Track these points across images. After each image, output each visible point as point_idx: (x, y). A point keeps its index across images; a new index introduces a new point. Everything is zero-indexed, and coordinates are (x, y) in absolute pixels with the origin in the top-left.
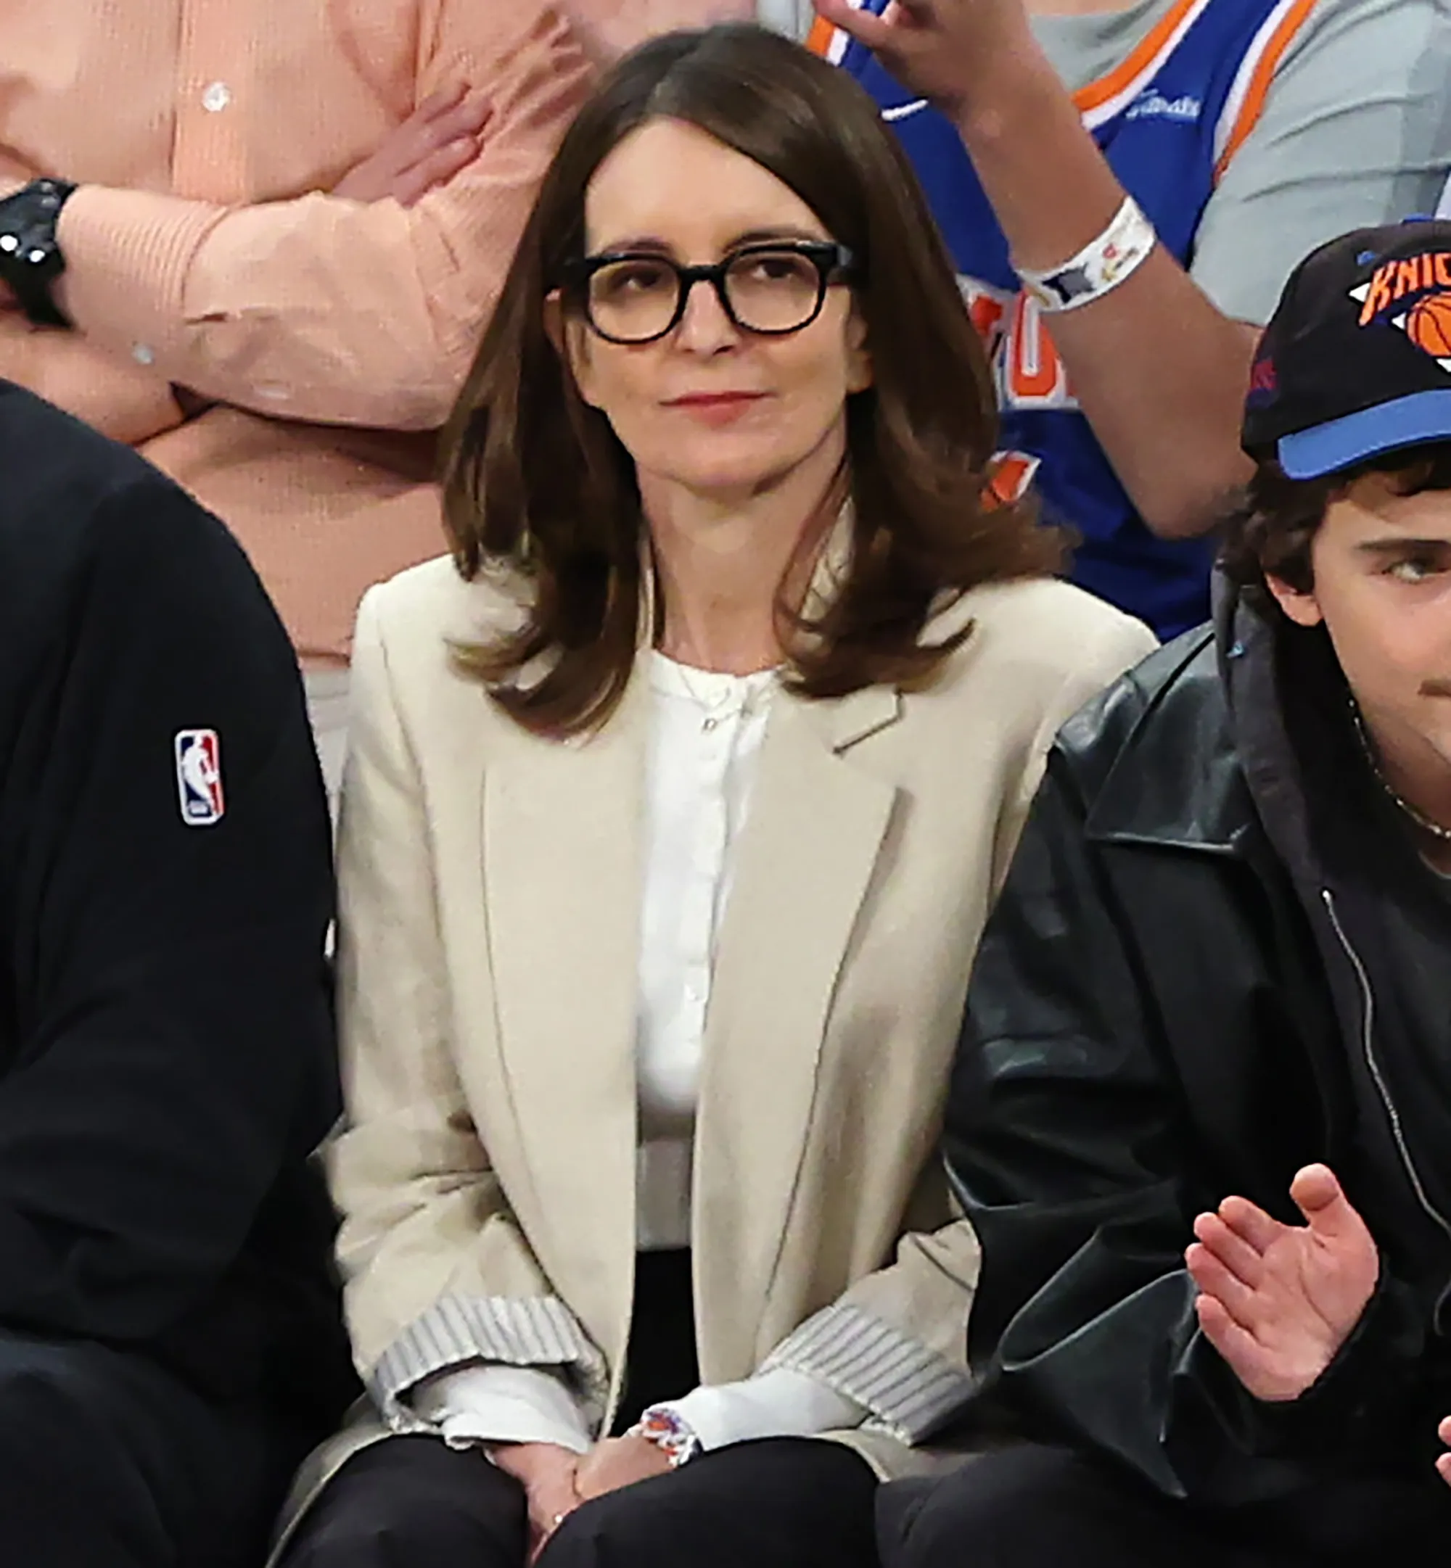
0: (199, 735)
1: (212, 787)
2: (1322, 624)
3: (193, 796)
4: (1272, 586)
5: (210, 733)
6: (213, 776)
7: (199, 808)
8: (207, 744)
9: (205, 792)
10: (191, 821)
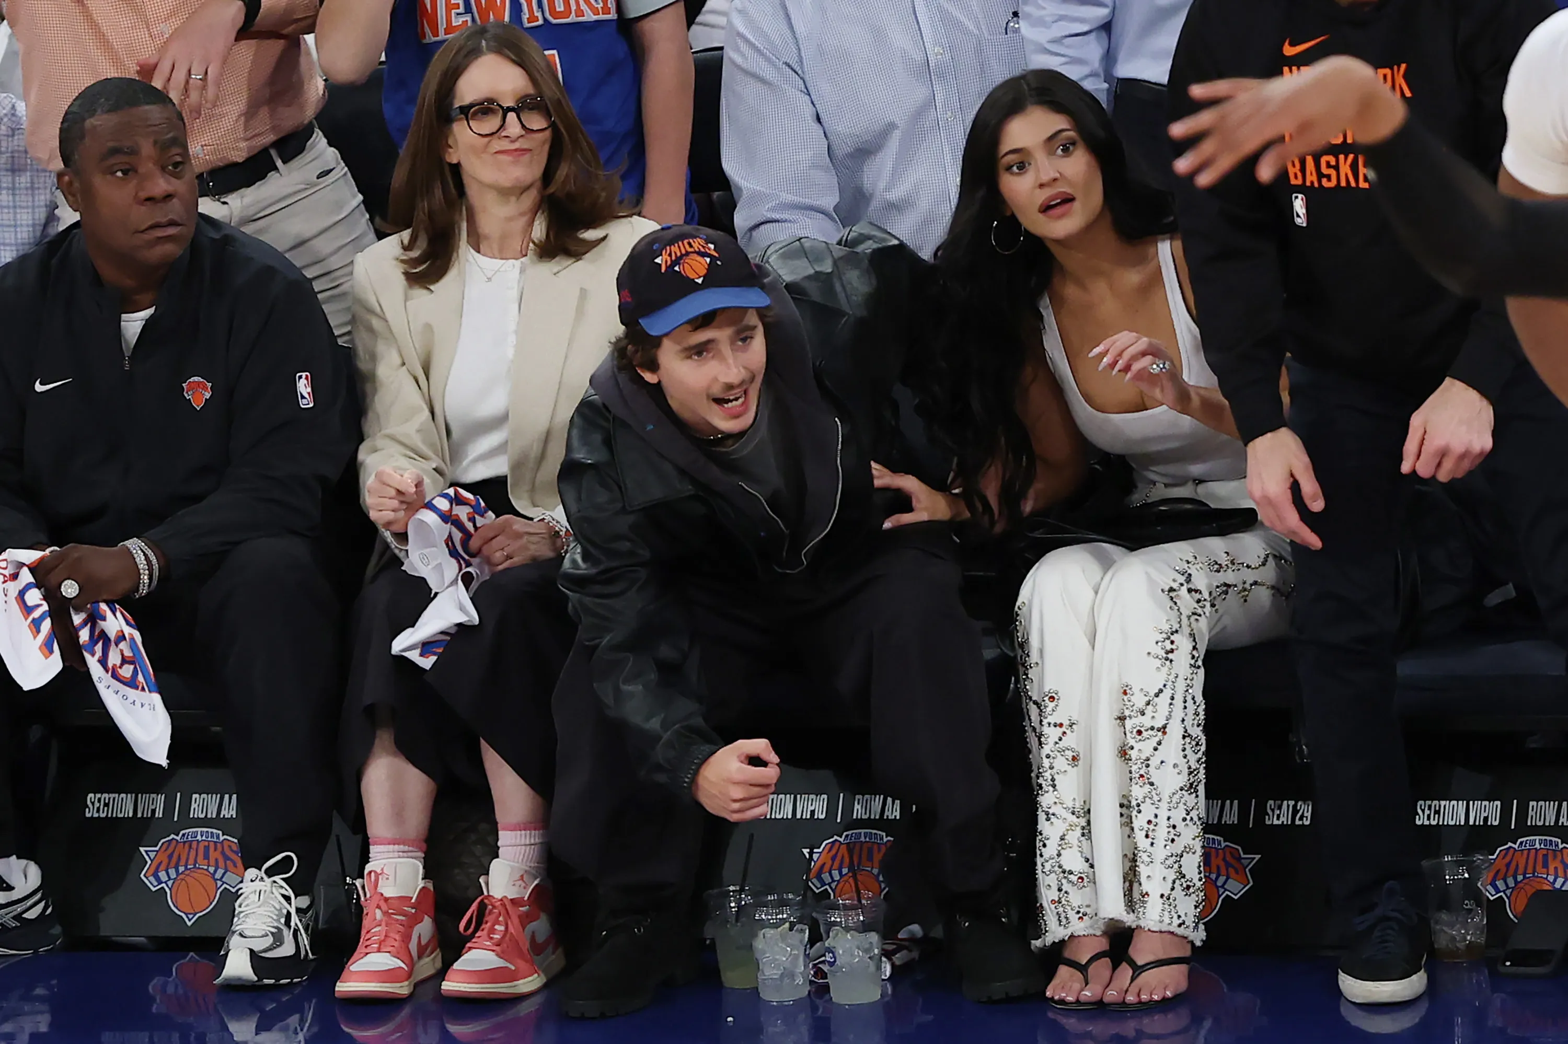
0: (304, 374)
1: (309, 393)
2: (659, 382)
3: (303, 397)
4: (639, 371)
5: (308, 374)
6: (309, 390)
7: (305, 401)
8: (307, 378)
9: (307, 396)
10: (303, 406)
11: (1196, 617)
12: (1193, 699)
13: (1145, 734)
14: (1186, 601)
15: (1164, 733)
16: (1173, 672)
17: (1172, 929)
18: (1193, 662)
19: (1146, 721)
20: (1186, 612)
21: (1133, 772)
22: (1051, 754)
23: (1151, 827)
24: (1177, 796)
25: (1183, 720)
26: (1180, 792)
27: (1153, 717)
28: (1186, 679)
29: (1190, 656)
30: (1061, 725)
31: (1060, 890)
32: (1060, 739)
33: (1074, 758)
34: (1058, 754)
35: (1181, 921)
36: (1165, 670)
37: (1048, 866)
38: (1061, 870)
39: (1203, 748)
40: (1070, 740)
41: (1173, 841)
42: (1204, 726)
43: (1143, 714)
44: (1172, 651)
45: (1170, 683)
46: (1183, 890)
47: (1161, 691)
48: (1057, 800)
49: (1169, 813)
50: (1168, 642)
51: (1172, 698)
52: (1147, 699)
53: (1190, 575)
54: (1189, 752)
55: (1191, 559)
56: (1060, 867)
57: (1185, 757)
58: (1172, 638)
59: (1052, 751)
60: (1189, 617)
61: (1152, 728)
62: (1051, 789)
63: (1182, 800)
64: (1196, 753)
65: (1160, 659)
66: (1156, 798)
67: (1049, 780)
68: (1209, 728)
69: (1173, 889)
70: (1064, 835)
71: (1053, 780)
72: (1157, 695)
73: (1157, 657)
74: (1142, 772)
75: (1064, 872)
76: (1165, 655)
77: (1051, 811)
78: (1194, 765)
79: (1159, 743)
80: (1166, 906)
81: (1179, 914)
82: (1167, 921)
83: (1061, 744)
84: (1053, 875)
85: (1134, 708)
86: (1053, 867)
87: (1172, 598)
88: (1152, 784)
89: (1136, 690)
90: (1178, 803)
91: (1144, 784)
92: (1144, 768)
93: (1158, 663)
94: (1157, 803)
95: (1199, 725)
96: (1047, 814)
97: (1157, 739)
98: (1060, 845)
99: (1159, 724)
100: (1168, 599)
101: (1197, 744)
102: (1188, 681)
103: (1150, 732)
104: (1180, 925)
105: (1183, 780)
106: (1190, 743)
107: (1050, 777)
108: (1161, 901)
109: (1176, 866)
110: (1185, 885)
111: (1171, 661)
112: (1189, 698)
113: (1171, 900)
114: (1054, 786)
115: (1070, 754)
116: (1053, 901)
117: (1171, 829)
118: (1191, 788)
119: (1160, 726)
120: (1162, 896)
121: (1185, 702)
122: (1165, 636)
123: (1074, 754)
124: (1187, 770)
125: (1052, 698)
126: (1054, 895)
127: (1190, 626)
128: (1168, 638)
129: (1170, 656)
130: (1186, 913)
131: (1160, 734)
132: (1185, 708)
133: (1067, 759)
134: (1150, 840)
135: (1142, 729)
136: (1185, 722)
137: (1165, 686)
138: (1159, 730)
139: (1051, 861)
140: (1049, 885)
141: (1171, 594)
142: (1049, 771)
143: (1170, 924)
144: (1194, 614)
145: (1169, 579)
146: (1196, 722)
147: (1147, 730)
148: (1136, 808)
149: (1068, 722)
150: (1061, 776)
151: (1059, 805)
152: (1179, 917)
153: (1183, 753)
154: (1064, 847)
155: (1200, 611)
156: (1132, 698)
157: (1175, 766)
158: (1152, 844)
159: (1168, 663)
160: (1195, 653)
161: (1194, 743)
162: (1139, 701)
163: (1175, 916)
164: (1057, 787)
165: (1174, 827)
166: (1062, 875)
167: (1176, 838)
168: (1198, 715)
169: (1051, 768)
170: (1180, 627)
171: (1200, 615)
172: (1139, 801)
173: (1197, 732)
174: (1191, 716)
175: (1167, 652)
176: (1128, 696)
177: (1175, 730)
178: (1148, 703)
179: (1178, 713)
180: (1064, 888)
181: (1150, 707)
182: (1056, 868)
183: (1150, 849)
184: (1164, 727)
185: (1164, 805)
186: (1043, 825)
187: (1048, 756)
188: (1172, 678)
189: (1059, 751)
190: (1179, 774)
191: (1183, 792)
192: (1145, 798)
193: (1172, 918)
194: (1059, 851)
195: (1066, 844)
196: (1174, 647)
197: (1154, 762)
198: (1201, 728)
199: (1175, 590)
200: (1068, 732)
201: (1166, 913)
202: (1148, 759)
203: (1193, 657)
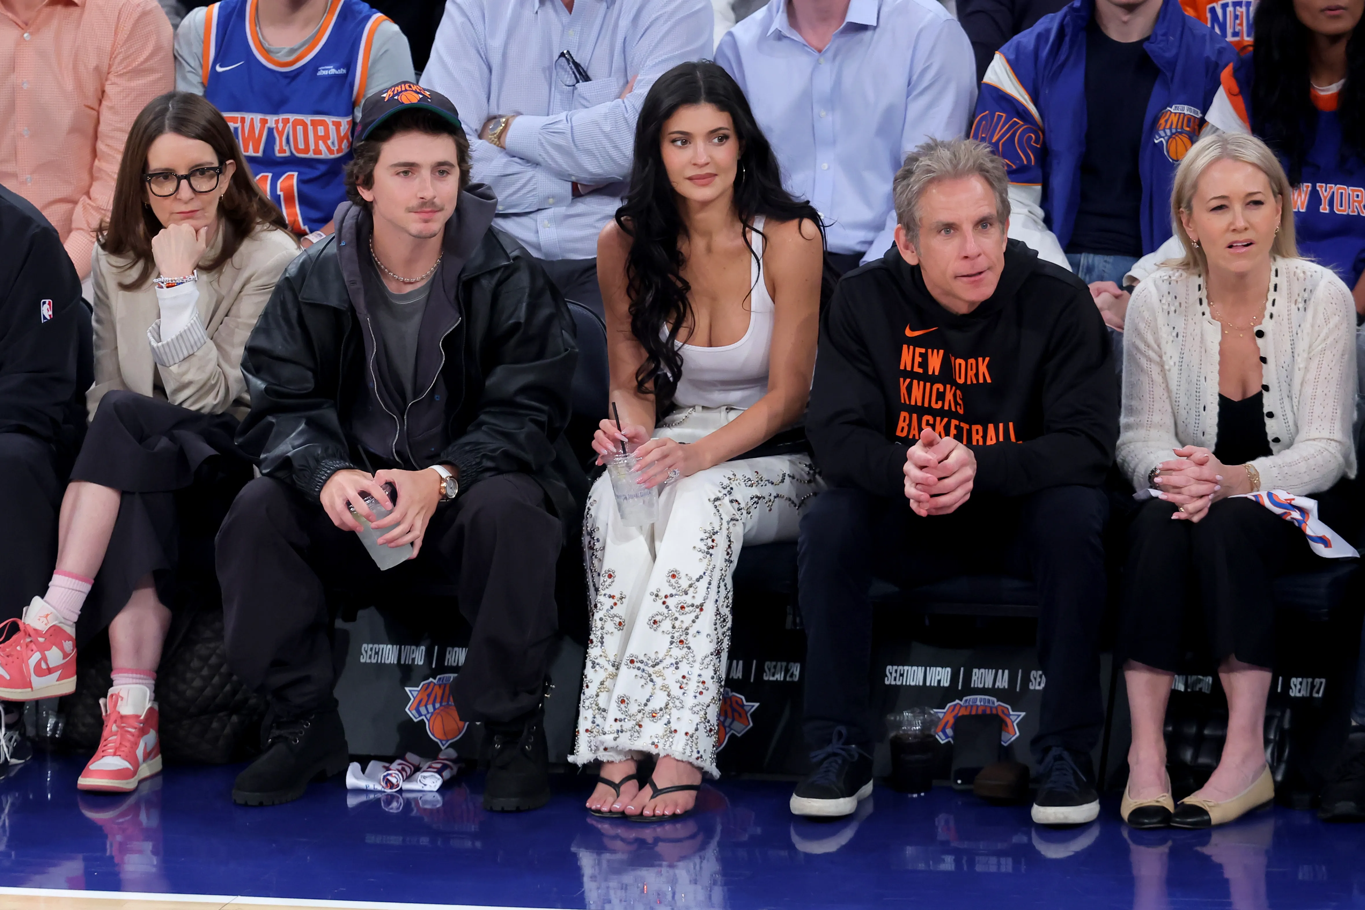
0: (47, 301)
5: (50, 301)
8: (49, 304)
11: (734, 522)
12: (725, 585)
13: (687, 609)
14: (728, 509)
15: (701, 610)
16: (712, 563)
17: (691, 760)
18: (727, 557)
19: (688, 599)
20: (726, 518)
21: (675, 638)
22: (604, 618)
23: (685, 681)
24: (708, 659)
25: (717, 601)
26: (710, 656)
27: (694, 597)
28: (722, 570)
29: (726, 553)
30: (613, 597)
31: (593, 722)
32: (612, 608)
33: (620, 624)
34: (609, 619)
35: (699, 755)
36: (706, 561)
37: (587, 703)
38: (597, 707)
39: (729, 625)
40: (620, 610)
41: (701, 693)
42: (732, 608)
43: (686, 594)
44: (713, 547)
45: (709, 572)
46: (706, 732)
47: (701, 577)
48: (602, 654)
49: (700, 672)
50: (710, 540)
51: (710, 584)
52: (690, 582)
53: (732, 489)
54: (718, 626)
55: (732, 477)
56: (597, 705)
57: (716, 629)
58: (714, 537)
59: (605, 616)
60: (728, 523)
61: (693, 605)
62: (600, 644)
63: (712, 662)
64: (722, 628)
65: (703, 553)
66: (691, 659)
67: (599, 638)
68: (736, 609)
69: (697, 730)
70: (604, 681)
71: (602, 638)
72: (698, 580)
73: (700, 551)
74: (682, 638)
75: (599, 709)
76: (706, 550)
77: (596, 661)
78: (721, 637)
79: (697, 617)
80: (689, 742)
81: (699, 749)
82: (688, 753)
83: (612, 612)
84: (590, 710)
85: (681, 588)
86: (591, 704)
87: (716, 507)
88: (689, 648)
89: (682, 575)
90: (708, 665)
91: (683, 647)
92: (684, 635)
93: (701, 555)
94: (691, 663)
95: (727, 607)
96: (594, 663)
97: (695, 614)
98: (599, 688)
99: (698, 602)
100: (712, 506)
101: (724, 620)
102: (723, 572)
103: (691, 608)
104: (697, 759)
105: (712, 647)
106: (719, 619)
107: (600, 636)
108: (685, 737)
109: (702, 713)
110: (708, 728)
111: (711, 555)
112: (722, 584)
113: (694, 738)
114: (602, 643)
115: (617, 620)
116: (587, 731)
117: (700, 685)
118: (718, 653)
119: (699, 604)
120: (686, 734)
121: (719, 587)
122: (708, 535)
123: (621, 621)
124: (716, 640)
125: (610, 576)
126: (589, 725)
127: (728, 529)
128: (710, 537)
129: (711, 551)
130: (705, 750)
131: (698, 610)
132: (719, 592)
133: (615, 624)
134: (682, 691)
135: (685, 605)
136: (718, 603)
137: (704, 573)
138: (697, 607)
139: (590, 699)
140: (586, 717)
141: (717, 503)
142: (600, 631)
143: (690, 756)
144: (732, 520)
145: (715, 492)
146: (725, 604)
147: (689, 607)
148: (675, 665)
149: (619, 596)
150: (609, 635)
151: (603, 657)
152: (698, 752)
153: (714, 626)
154: (603, 690)
155: (737, 517)
156: (680, 581)
157: (708, 635)
158: (684, 693)
159: (708, 556)
160: (729, 550)
161: (722, 619)
162: (684, 583)
163: (695, 751)
164: (604, 644)
165: (703, 682)
166: (597, 711)
167: (704, 691)
168: (728, 599)
169: (602, 628)
170: (720, 529)
171: (737, 520)
172: (678, 660)
173: (726, 611)
174: (721, 599)
175: (709, 548)
176: (676, 579)
177: (710, 608)
178: (690, 586)
179: (713, 595)
180: (597, 722)
181: (692, 589)
182: (594, 705)
183: (682, 698)
184: (702, 605)
185: (697, 665)
186: (589, 671)
187: (601, 619)
188: (710, 567)
189: (609, 617)
190: (711, 642)
191: (713, 656)
192: (682, 658)
193: (692, 751)
194: (598, 693)
195: (604, 688)
196: (714, 544)
197: (692, 631)
198: (729, 609)
199: (720, 499)
200: (618, 603)
201: (688, 747)
202: (687, 629)
203: (728, 554)
